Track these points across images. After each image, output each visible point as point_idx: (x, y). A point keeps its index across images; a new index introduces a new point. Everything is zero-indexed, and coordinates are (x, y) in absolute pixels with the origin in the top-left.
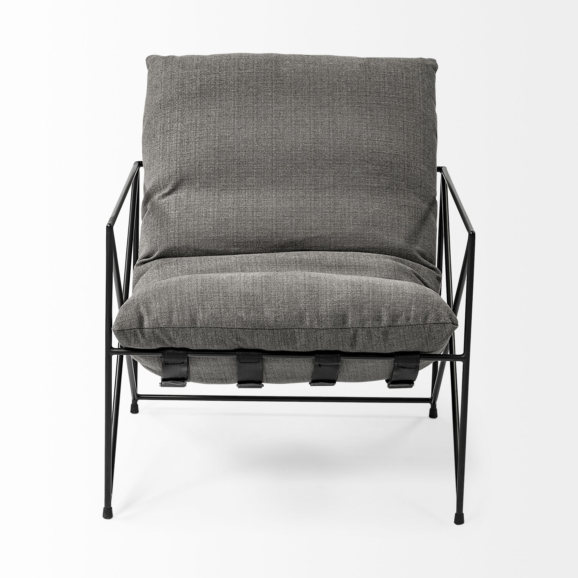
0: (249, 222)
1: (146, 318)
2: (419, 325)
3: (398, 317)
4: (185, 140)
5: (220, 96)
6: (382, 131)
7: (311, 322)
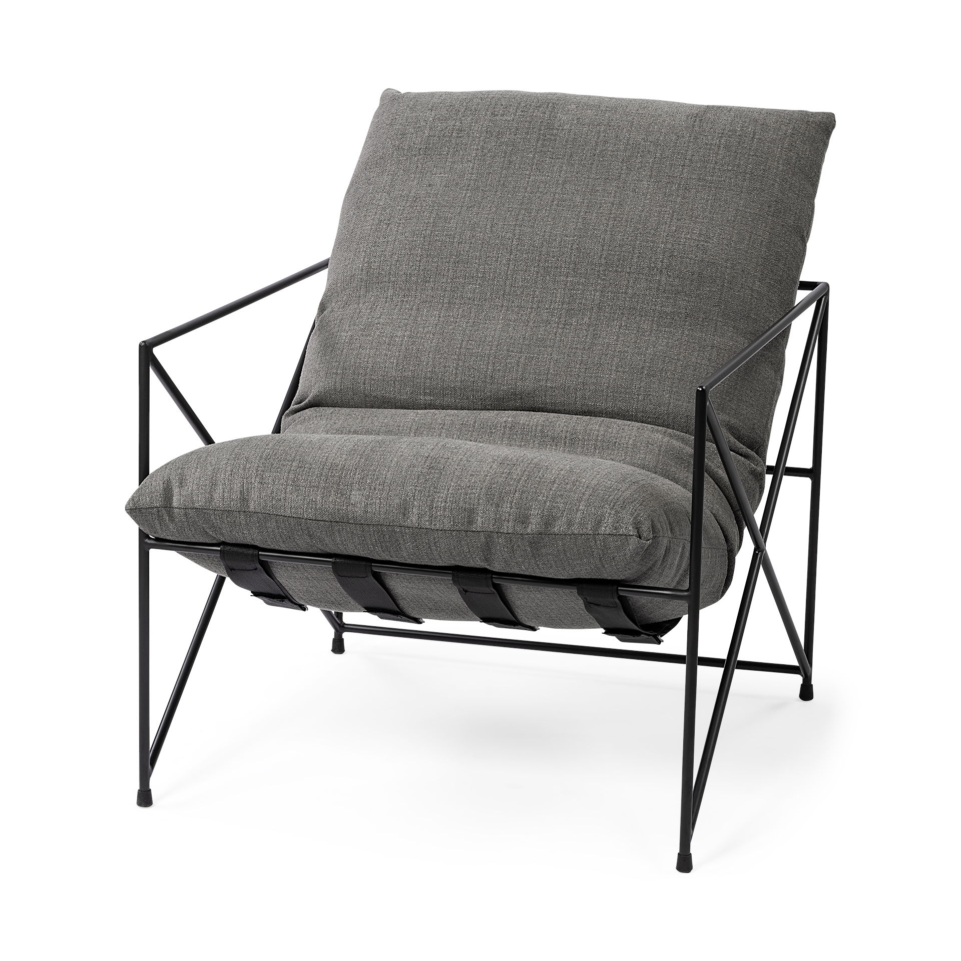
0: (453, 357)
1: (176, 491)
2: (587, 534)
3: (555, 519)
4: (385, 220)
5: (454, 155)
6: (695, 223)
7: (420, 516)
